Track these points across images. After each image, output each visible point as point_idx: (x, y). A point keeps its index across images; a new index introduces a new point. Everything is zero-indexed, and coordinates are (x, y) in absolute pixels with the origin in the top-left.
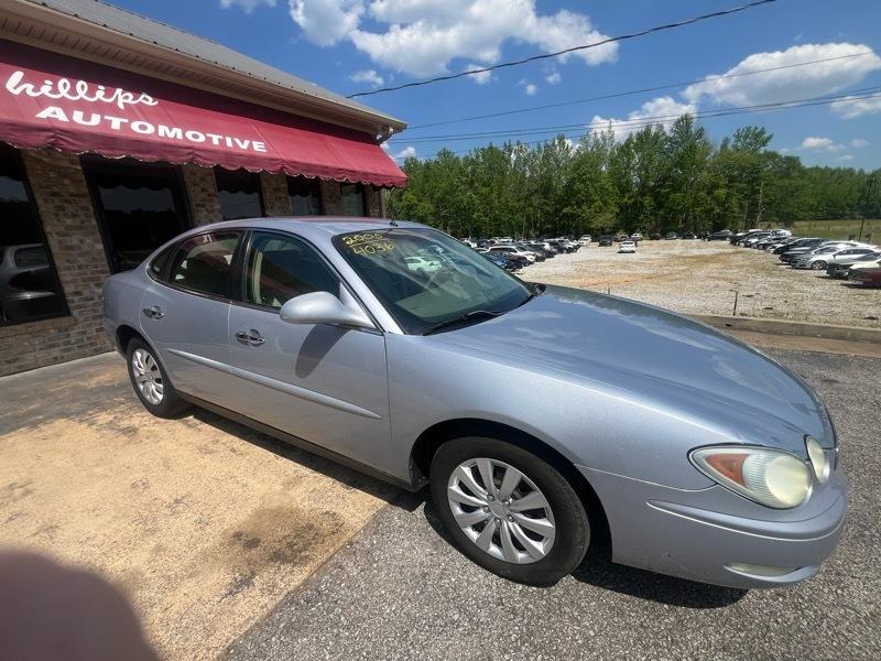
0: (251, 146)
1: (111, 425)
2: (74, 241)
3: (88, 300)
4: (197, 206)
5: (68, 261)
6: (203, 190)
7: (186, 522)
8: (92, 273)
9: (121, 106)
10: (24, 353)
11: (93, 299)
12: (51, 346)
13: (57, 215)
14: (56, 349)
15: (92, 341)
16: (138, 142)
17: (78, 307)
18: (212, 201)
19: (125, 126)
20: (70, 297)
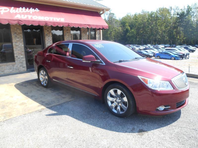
2: (18, 44)
3: (19, 58)
4: (46, 35)
5: (16, 49)
6: (48, 31)
8: (21, 52)
9: (31, 13)
10: (5, 70)
11: (20, 58)
12: (10, 69)
13: (15, 38)
14: (11, 70)
15: (18, 69)
16: (34, 21)
17: (17, 60)
18: (50, 34)
19: (31, 18)
20: (15, 58)
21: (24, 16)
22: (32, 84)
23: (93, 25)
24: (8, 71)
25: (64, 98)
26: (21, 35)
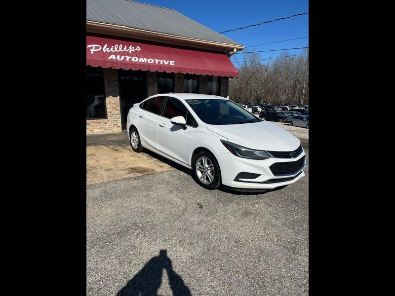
0: (169, 63)
1: (112, 148)
3: (113, 115)
4: (150, 84)
6: (152, 79)
7: (123, 165)
8: (115, 106)
9: (130, 52)
10: (94, 129)
12: (101, 128)
13: (109, 87)
16: (133, 64)
17: (110, 116)
18: (155, 83)
19: (130, 59)
20: (108, 113)
21: (120, 58)
22: (125, 148)
23: (216, 72)
24: (98, 130)
25: (161, 167)
26: (117, 83)
